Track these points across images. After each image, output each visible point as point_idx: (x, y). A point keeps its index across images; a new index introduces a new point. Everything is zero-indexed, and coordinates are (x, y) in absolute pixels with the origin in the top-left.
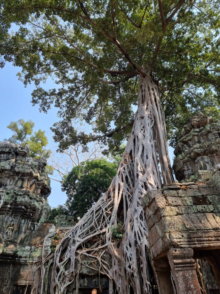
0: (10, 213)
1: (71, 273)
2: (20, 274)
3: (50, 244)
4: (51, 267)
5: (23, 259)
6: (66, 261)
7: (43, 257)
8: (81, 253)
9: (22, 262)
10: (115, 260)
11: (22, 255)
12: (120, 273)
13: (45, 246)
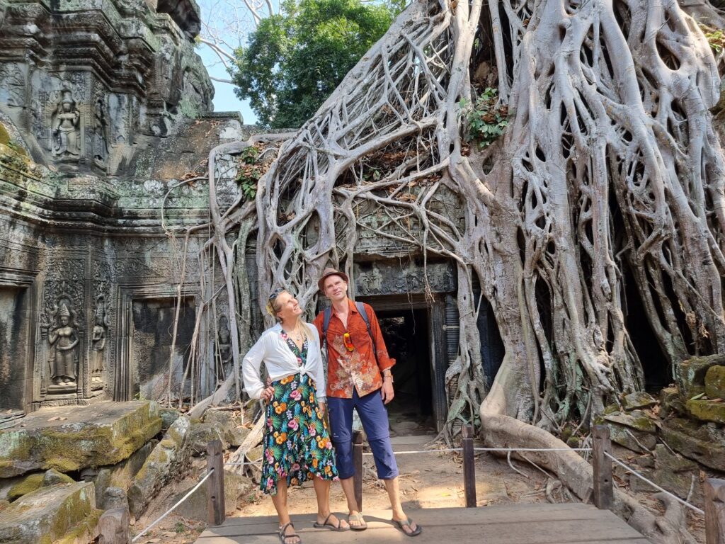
0: (47, 60)
1: (327, 255)
2: (146, 268)
3: (233, 174)
4: (253, 245)
5: (143, 221)
6: (302, 220)
7: (215, 215)
8: (353, 194)
9: (144, 232)
10: (478, 210)
11: (137, 207)
12: (497, 246)
13: (216, 180)
